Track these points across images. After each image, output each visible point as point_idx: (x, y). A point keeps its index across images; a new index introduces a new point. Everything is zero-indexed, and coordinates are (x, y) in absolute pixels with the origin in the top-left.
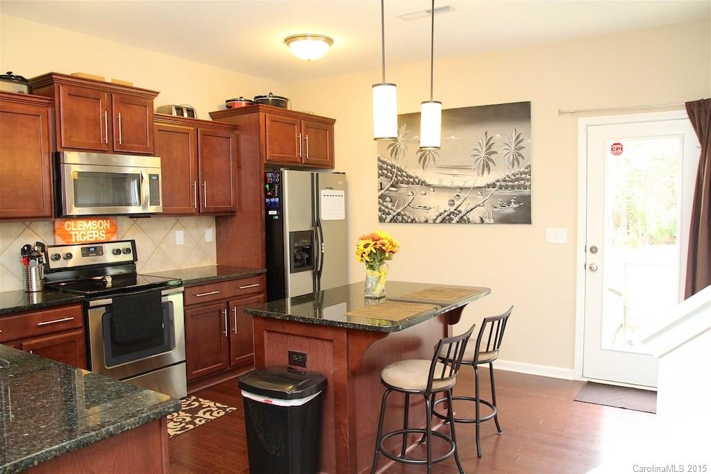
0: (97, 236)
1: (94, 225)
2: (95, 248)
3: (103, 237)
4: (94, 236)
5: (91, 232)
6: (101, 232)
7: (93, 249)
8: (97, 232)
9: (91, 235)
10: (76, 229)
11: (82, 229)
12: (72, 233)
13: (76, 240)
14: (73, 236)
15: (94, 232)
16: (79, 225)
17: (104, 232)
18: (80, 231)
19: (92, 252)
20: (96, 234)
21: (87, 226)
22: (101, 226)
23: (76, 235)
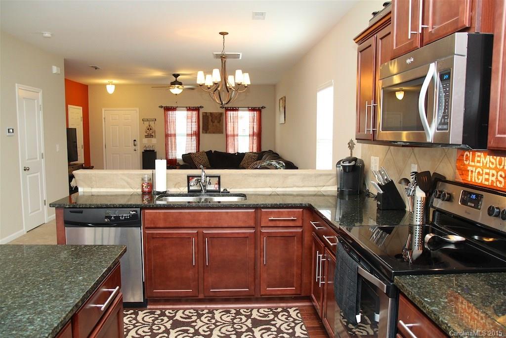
0: (494, 179)
1: (493, 161)
2: (477, 195)
3: (501, 182)
4: (491, 178)
5: (488, 171)
6: (500, 173)
7: (474, 197)
8: (494, 172)
9: (487, 177)
10: (473, 164)
11: (478, 164)
12: (469, 168)
13: (471, 179)
14: (470, 173)
15: (492, 172)
16: (477, 159)
17: (503, 176)
18: (477, 167)
19: (472, 201)
20: (493, 175)
21: (485, 162)
22: (500, 165)
23: (472, 171)
